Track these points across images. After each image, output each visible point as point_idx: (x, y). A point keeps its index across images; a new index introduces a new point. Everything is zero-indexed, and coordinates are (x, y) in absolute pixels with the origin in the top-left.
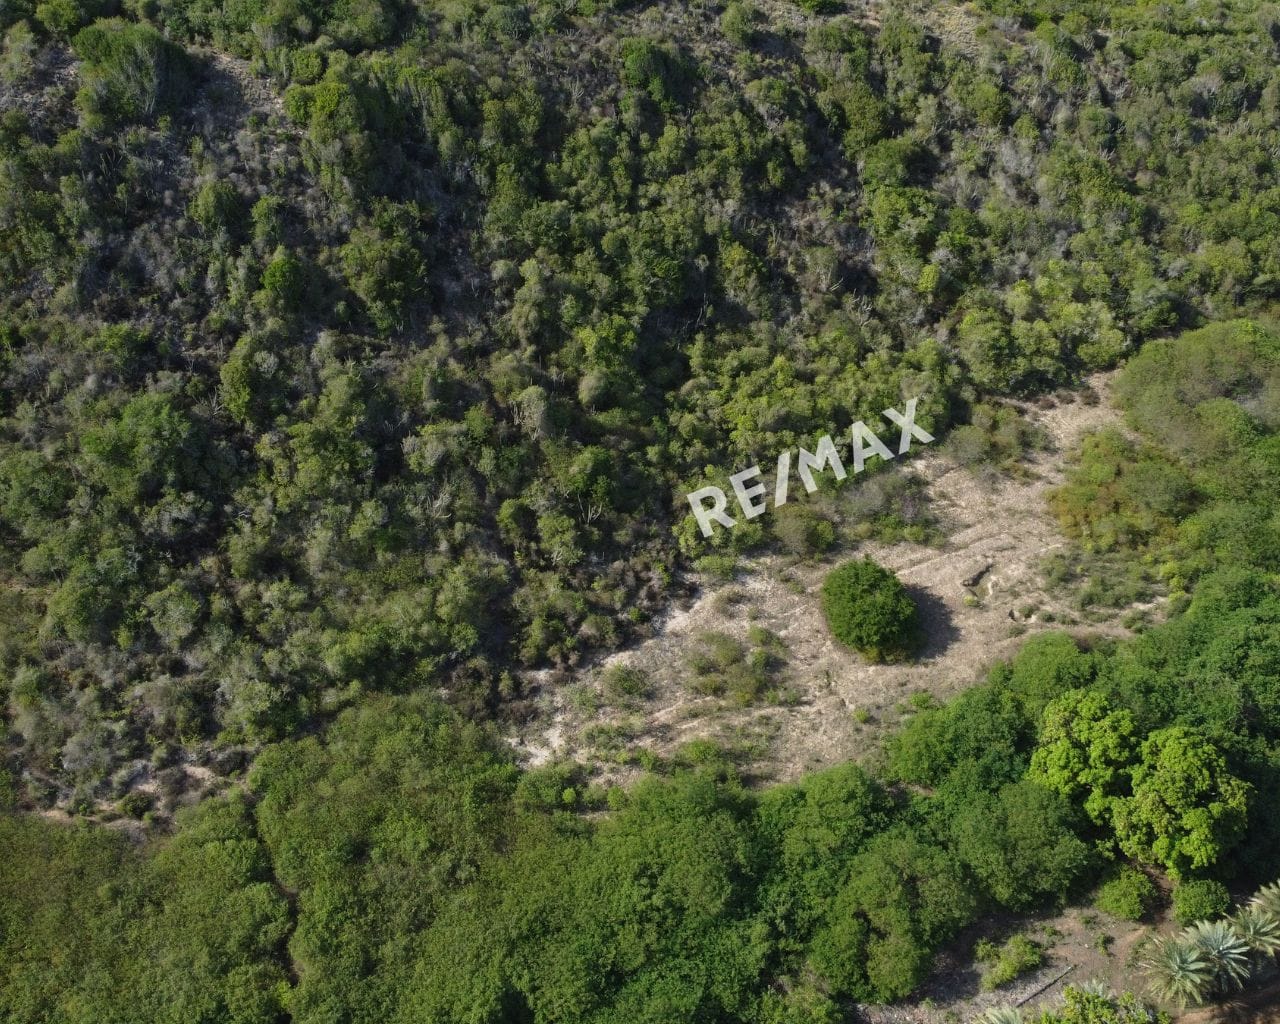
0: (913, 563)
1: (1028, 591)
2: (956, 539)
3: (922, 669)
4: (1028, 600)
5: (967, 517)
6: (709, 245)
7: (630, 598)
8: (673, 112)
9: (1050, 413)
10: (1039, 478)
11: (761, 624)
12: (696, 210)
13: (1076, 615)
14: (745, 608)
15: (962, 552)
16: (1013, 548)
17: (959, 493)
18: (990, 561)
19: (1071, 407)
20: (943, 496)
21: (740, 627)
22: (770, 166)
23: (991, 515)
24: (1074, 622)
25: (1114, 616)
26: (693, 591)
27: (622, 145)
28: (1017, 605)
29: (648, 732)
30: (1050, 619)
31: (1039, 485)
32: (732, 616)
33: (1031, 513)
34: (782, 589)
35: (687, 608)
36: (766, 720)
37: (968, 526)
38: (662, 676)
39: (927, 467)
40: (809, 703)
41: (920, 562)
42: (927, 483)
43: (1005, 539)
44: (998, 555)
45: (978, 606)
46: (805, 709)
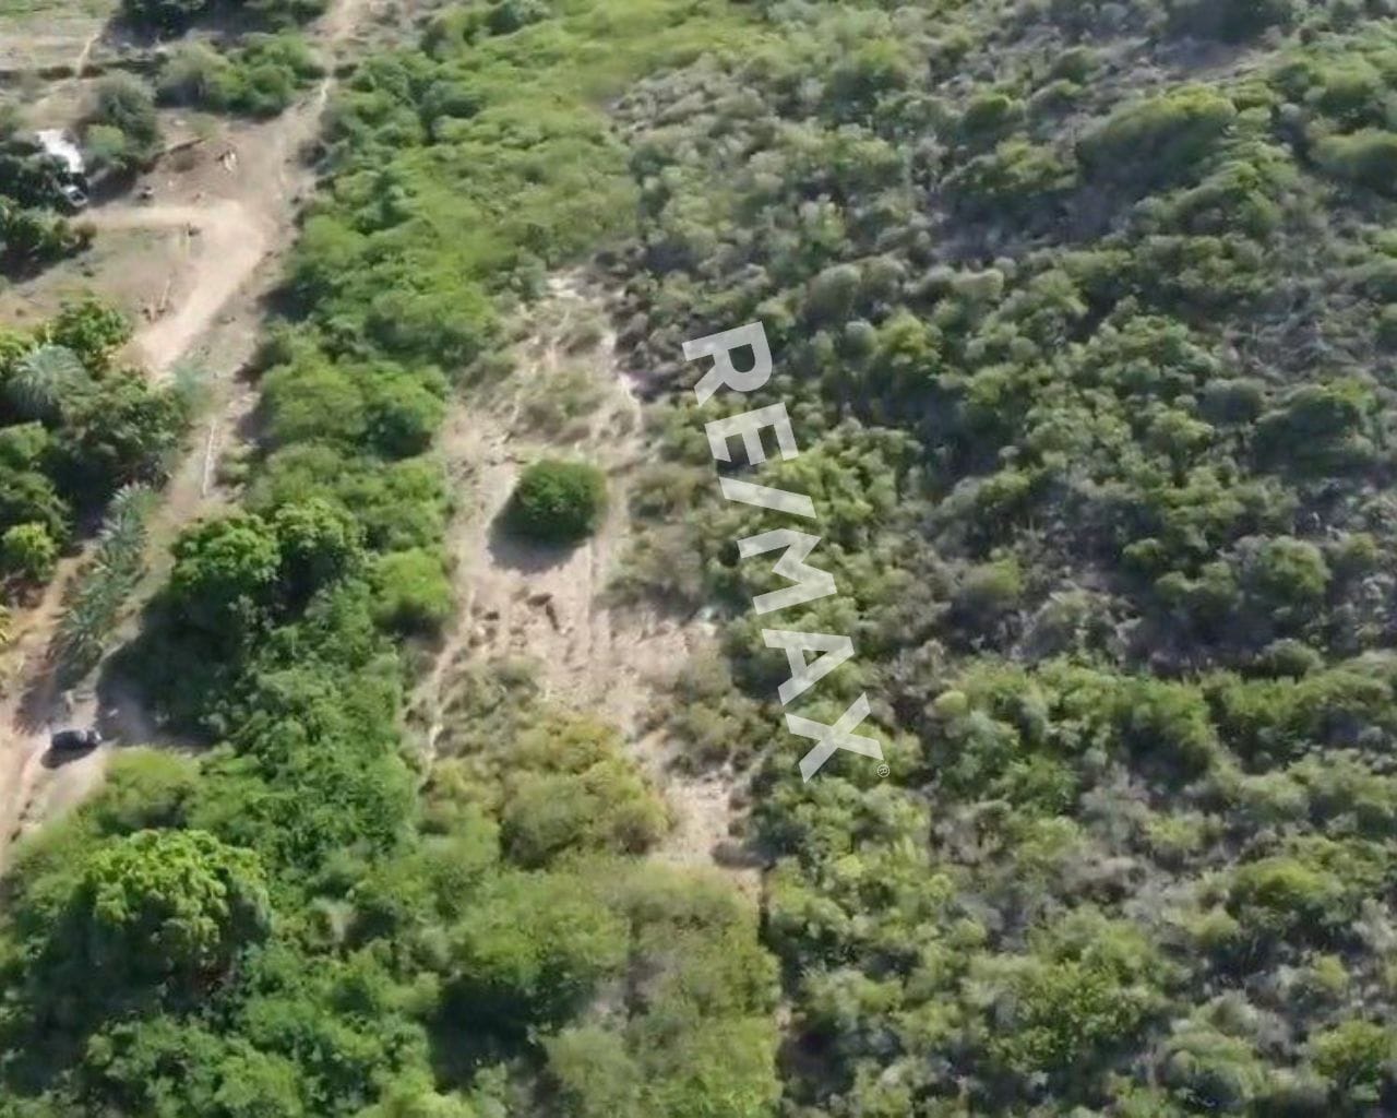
0: (595, 567)
1: (512, 643)
2: (604, 616)
3: (487, 524)
4: (503, 637)
5: (623, 640)
6: (1027, 458)
7: (654, 349)
8: (1240, 437)
9: (725, 798)
10: (642, 734)
11: (595, 435)
12: (1075, 443)
13: (462, 667)
14: (615, 431)
15: (586, 614)
16: (567, 660)
17: (658, 650)
18: (563, 631)
19: (724, 829)
20: (661, 632)
21: (599, 420)
22: (1153, 541)
23: (617, 663)
24: (457, 660)
25: (441, 699)
26: (648, 397)
27: (1170, 371)
28: (503, 628)
29: (545, 341)
30: (474, 642)
31: (629, 728)
32: (614, 417)
33: (600, 701)
34: (622, 461)
35: (634, 392)
36: (509, 409)
37: (614, 635)
38: (583, 361)
39: (703, 633)
40: (506, 442)
41: (593, 573)
42: (683, 624)
43: (580, 659)
44: (566, 643)
45: (521, 594)
46: (504, 438)
